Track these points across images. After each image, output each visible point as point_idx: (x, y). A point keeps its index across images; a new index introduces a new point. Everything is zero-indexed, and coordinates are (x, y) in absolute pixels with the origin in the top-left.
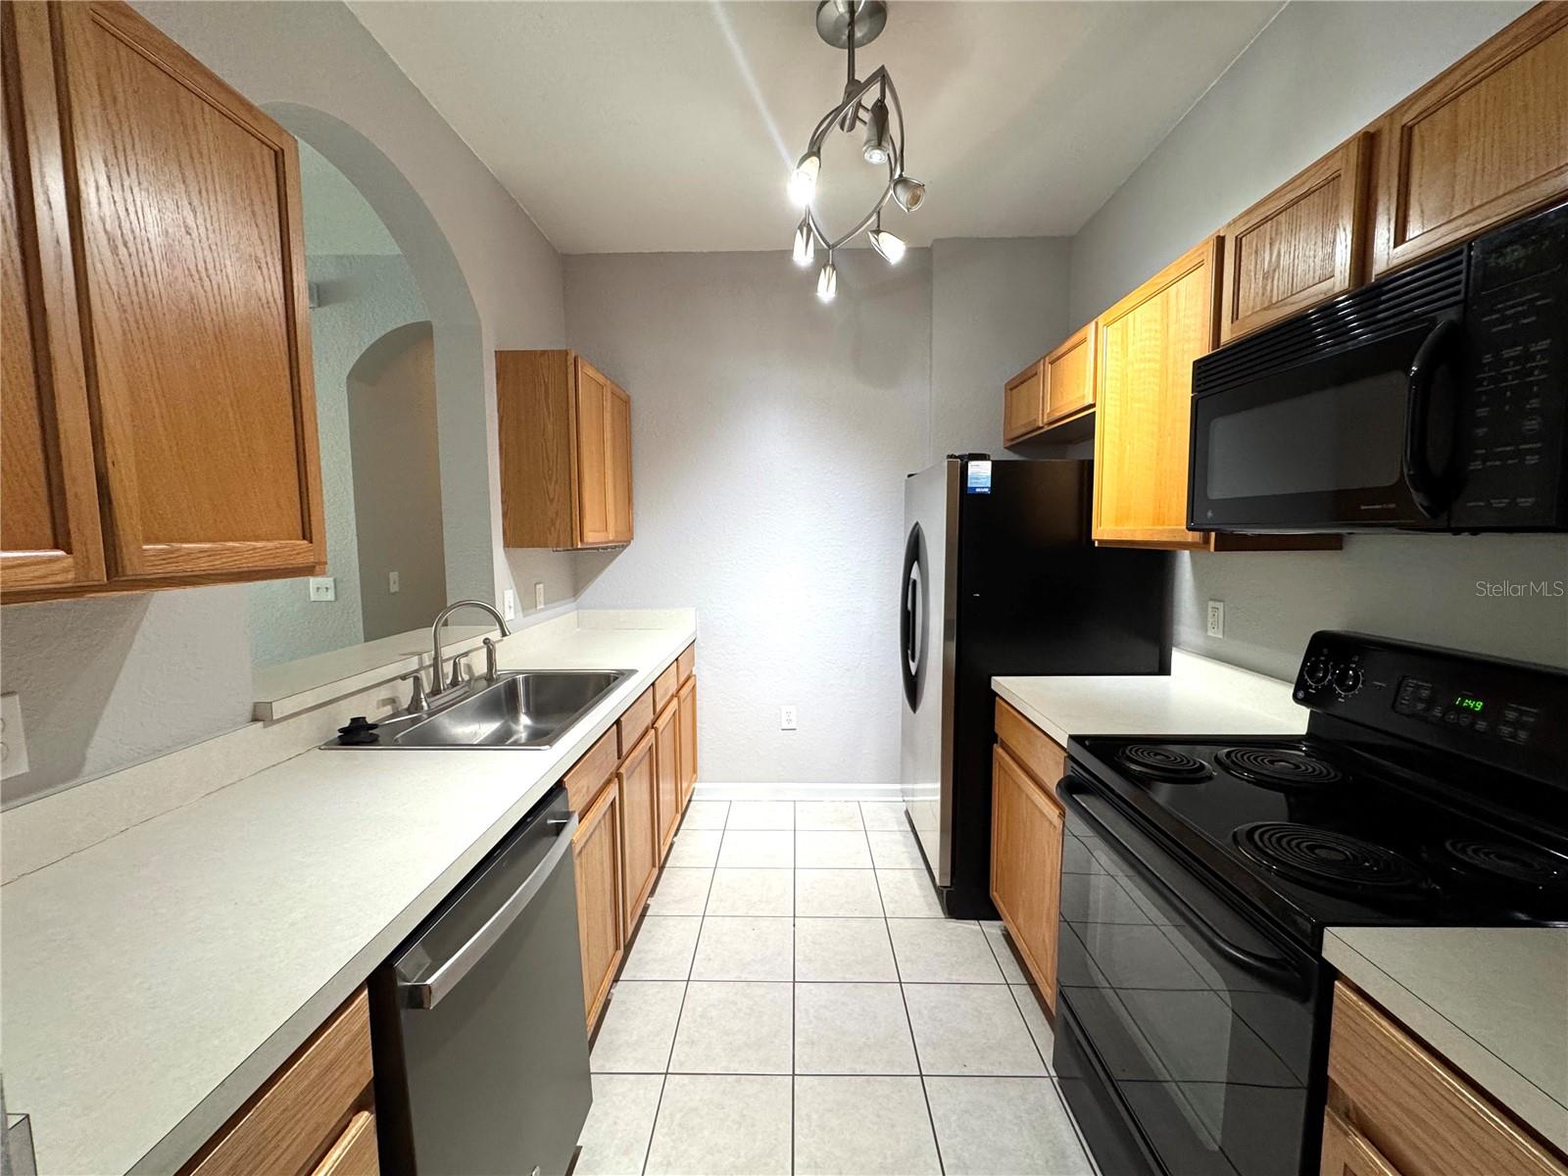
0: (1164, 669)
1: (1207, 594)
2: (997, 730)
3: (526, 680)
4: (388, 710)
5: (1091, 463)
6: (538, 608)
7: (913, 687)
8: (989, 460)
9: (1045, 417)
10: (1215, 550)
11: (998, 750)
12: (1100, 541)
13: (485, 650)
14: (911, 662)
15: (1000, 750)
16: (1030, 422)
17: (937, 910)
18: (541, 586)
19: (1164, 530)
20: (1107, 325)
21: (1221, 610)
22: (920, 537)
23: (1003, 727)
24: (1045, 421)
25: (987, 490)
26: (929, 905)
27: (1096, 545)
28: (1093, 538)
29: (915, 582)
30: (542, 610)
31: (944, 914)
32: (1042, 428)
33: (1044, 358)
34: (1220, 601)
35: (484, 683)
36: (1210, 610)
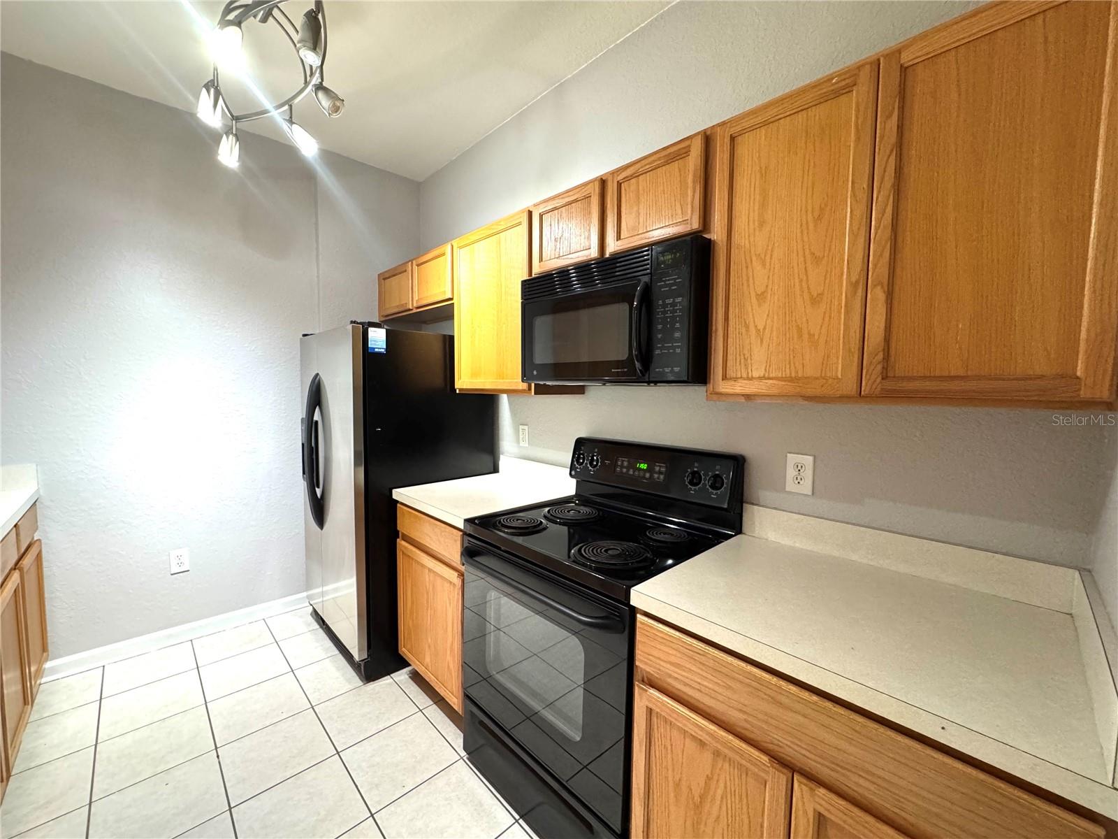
0: (495, 470)
1: (518, 422)
2: (398, 529)
5: (452, 338)
7: (319, 509)
8: (383, 328)
9: (415, 302)
10: (535, 394)
11: (401, 543)
12: (460, 390)
14: (317, 489)
15: (403, 543)
16: (402, 305)
17: (357, 681)
19: (504, 382)
20: (460, 248)
21: (527, 429)
22: (322, 385)
23: (404, 525)
24: (415, 305)
25: (383, 350)
26: (349, 681)
27: (458, 392)
28: (456, 387)
29: (317, 422)
31: (362, 681)
32: (410, 310)
33: (412, 261)
34: (526, 425)
36: (521, 431)
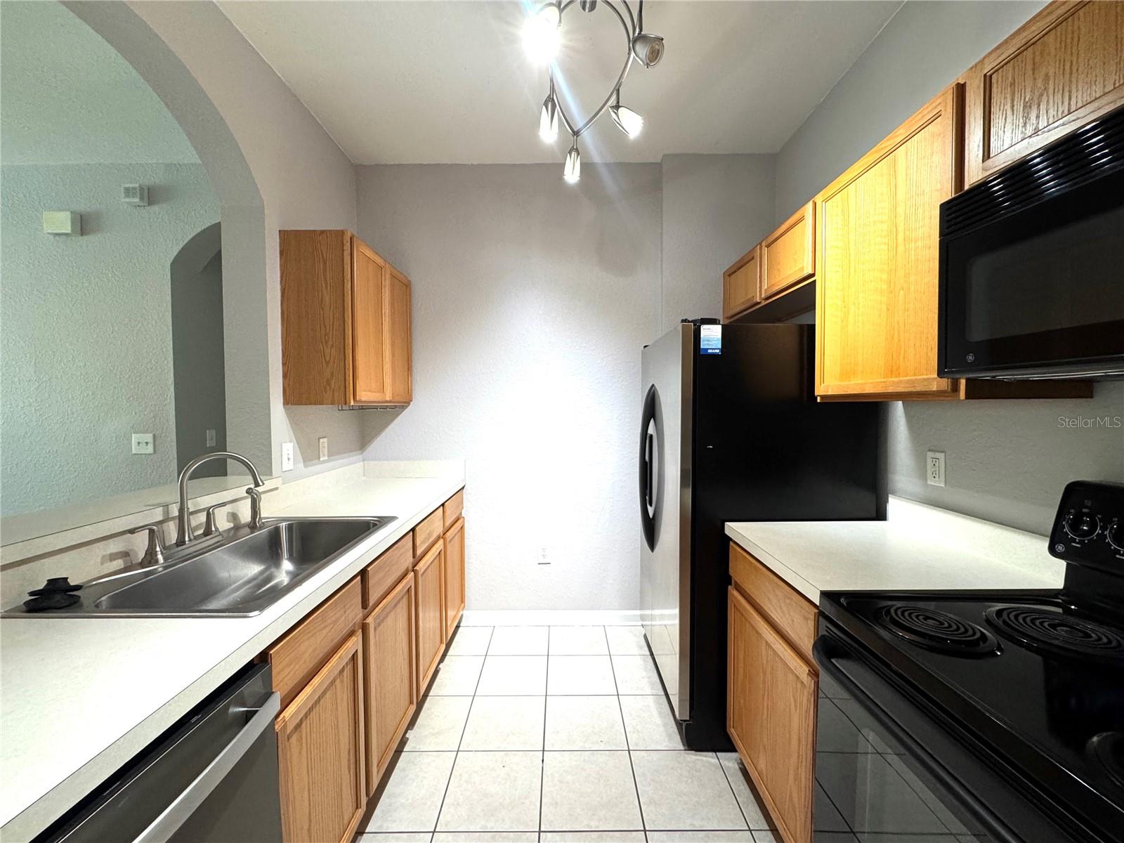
0: (880, 515)
1: (923, 445)
2: (731, 572)
3: (290, 528)
4: (119, 564)
5: (812, 328)
6: (321, 459)
7: (651, 528)
8: (719, 324)
9: (763, 292)
11: (733, 593)
12: (822, 397)
13: (249, 501)
14: (648, 506)
15: (736, 593)
16: (749, 299)
17: (677, 742)
18: (325, 440)
20: (826, 201)
21: (943, 458)
22: (656, 397)
23: (737, 570)
24: (763, 296)
25: (718, 351)
26: (670, 737)
27: (819, 401)
28: (816, 394)
29: (651, 436)
30: (324, 462)
31: (684, 745)
32: (759, 303)
33: (760, 244)
34: (942, 452)
35: (247, 530)
36: (929, 461)
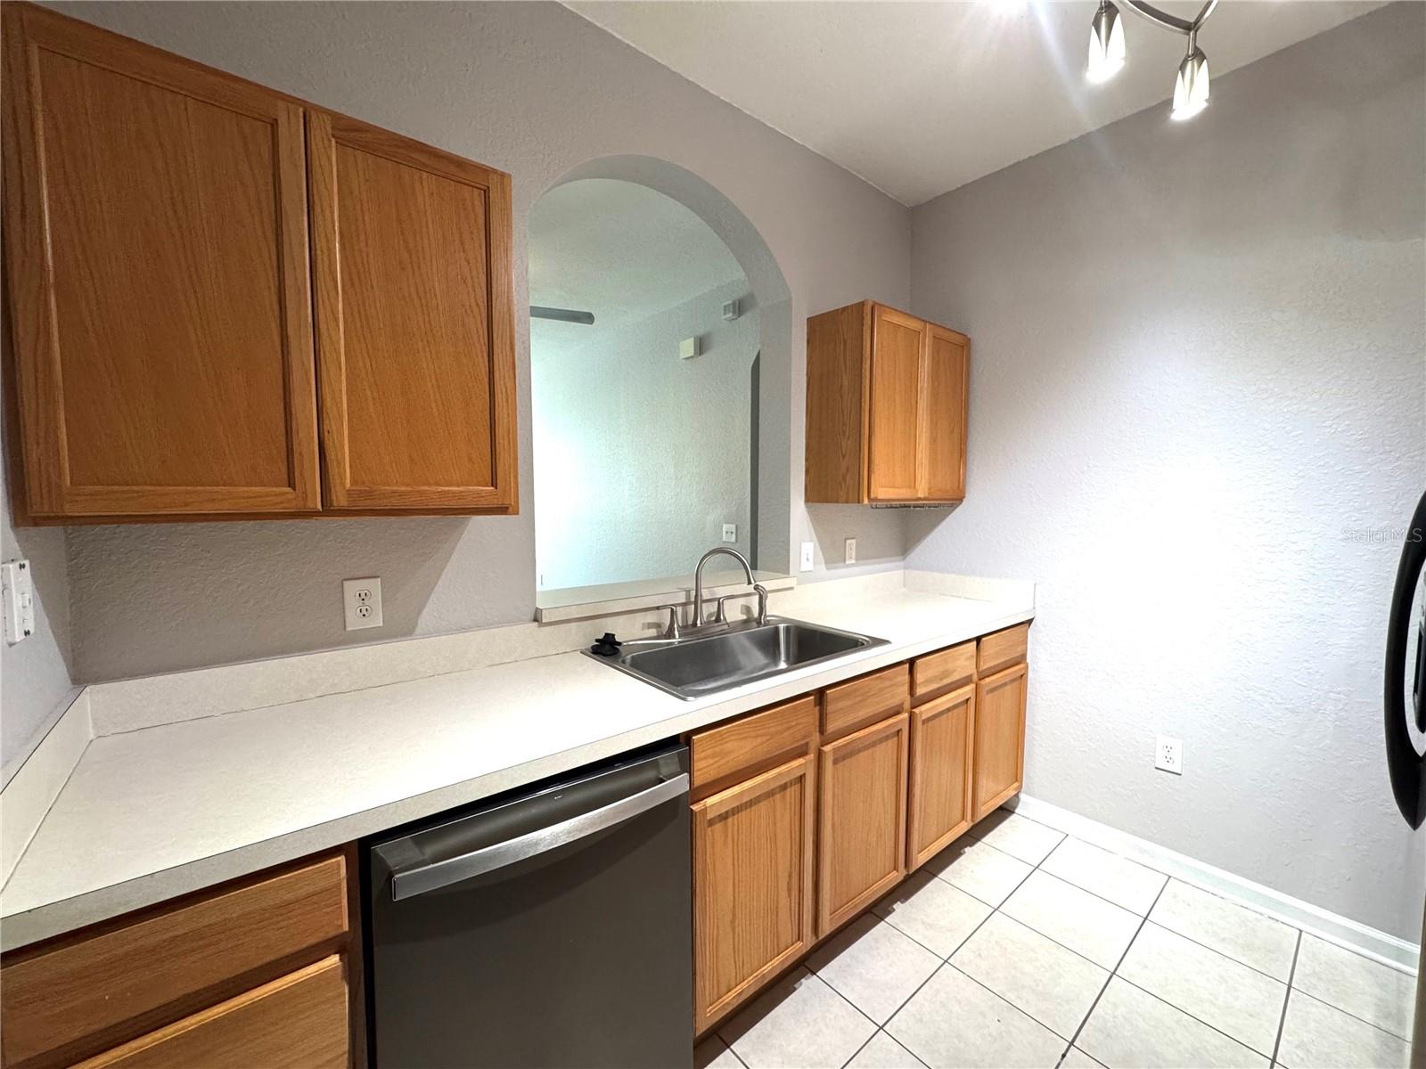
3: (788, 630)
4: (653, 632)
6: (847, 562)
13: (757, 597)
14: (1414, 731)
18: (854, 541)
30: (853, 565)
35: (755, 624)
